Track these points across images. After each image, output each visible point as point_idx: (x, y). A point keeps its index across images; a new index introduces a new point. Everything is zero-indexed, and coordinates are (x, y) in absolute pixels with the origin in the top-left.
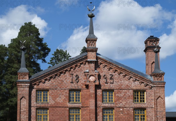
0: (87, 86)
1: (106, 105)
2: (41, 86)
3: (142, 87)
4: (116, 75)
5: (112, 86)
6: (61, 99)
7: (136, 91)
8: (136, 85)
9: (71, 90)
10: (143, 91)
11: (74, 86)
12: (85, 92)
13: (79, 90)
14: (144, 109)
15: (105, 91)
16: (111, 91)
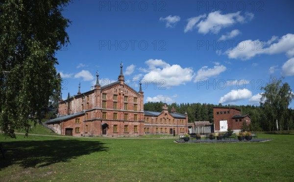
0: (120, 94)
1: (126, 102)
2: (104, 92)
3: (136, 96)
4: (129, 91)
5: (127, 95)
6: (111, 98)
7: (135, 98)
8: (135, 96)
9: (114, 95)
10: (136, 98)
11: (115, 93)
12: (119, 96)
13: (116, 95)
14: (137, 105)
15: (125, 97)
16: (127, 97)
